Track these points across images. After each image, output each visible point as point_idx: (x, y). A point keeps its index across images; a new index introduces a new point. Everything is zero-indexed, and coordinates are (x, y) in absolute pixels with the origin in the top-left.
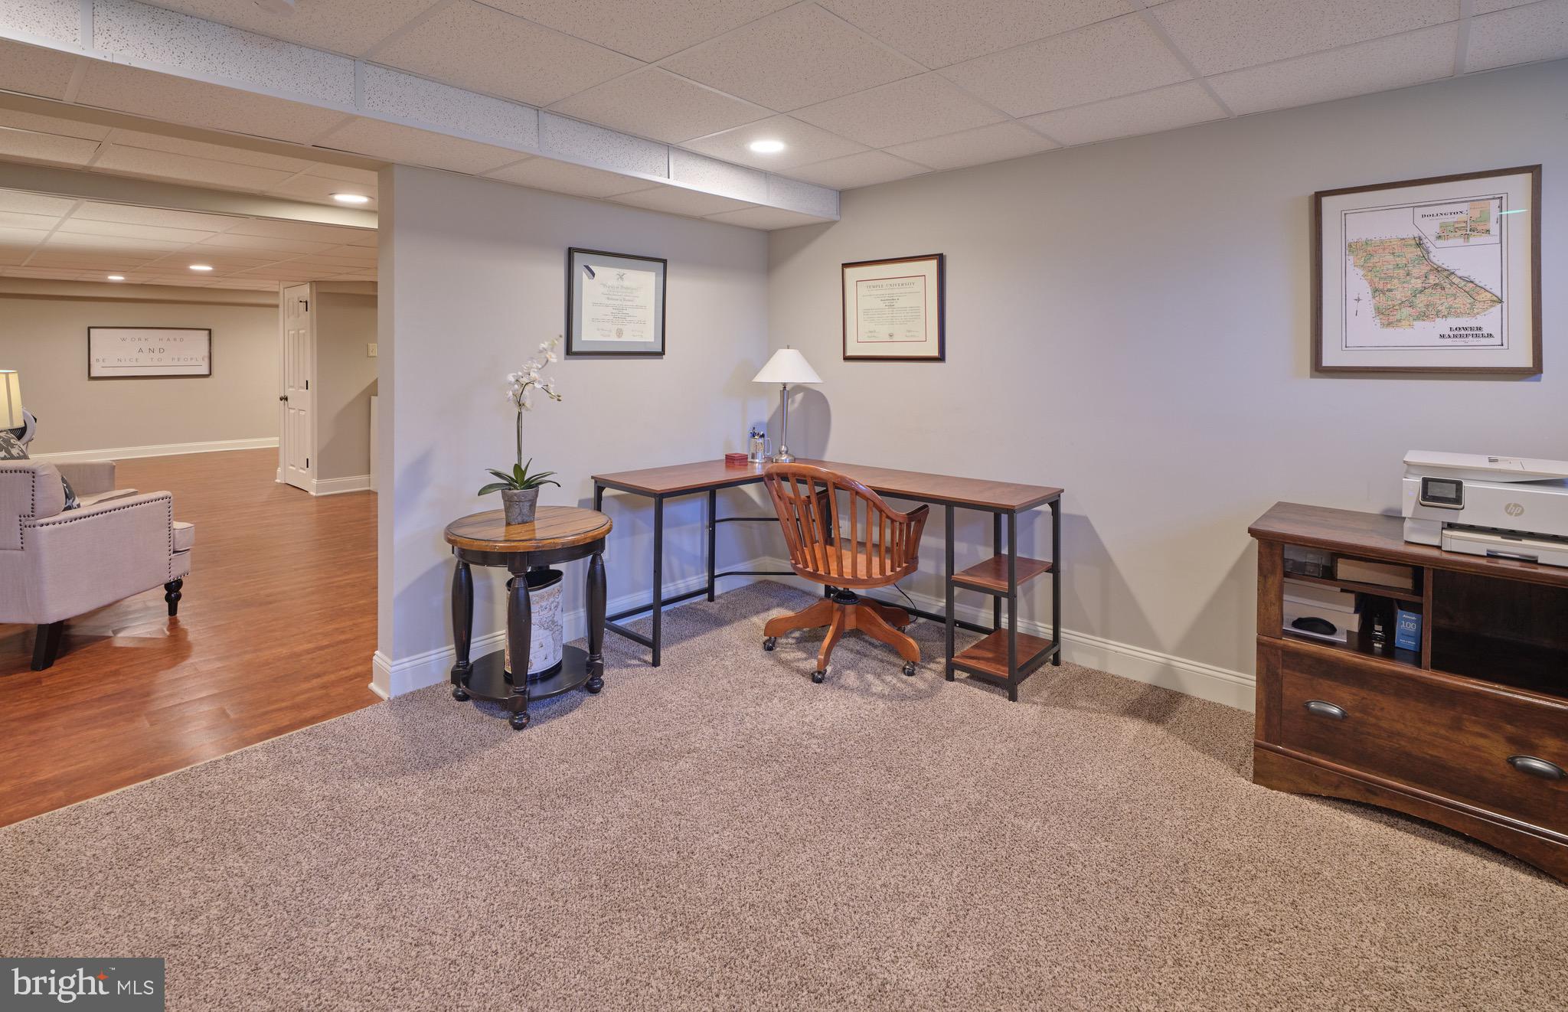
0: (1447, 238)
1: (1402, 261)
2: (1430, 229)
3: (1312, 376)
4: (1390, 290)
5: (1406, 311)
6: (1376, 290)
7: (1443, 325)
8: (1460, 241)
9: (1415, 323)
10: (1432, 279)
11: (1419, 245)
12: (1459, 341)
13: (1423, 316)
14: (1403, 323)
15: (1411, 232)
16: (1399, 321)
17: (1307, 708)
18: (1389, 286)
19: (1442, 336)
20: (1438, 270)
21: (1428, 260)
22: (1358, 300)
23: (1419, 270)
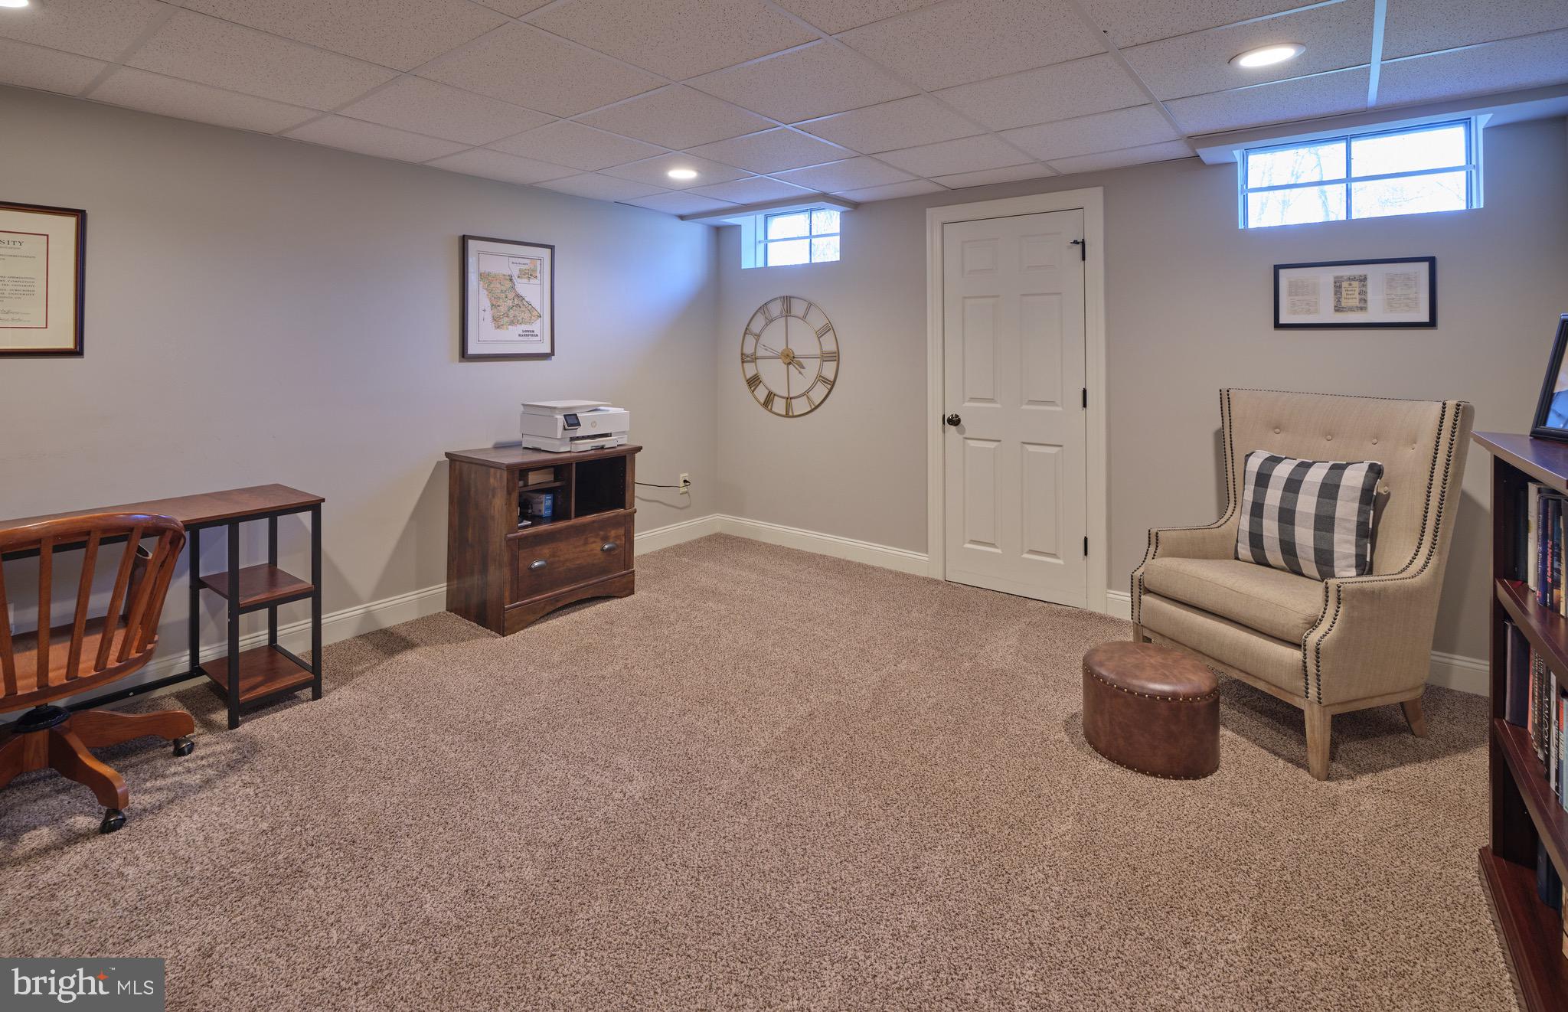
0: (522, 278)
1: (504, 288)
2: (515, 272)
3: (460, 361)
4: (499, 306)
5: (506, 319)
6: (492, 305)
7: (520, 328)
8: (526, 280)
9: (509, 327)
10: (516, 302)
11: (511, 280)
12: (526, 338)
13: (512, 323)
14: (505, 327)
15: (507, 272)
16: (502, 325)
17: (530, 569)
18: (498, 304)
19: (520, 335)
20: (518, 296)
21: (514, 289)
22: (484, 310)
23: (511, 295)
